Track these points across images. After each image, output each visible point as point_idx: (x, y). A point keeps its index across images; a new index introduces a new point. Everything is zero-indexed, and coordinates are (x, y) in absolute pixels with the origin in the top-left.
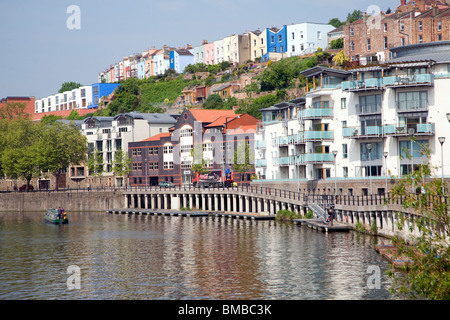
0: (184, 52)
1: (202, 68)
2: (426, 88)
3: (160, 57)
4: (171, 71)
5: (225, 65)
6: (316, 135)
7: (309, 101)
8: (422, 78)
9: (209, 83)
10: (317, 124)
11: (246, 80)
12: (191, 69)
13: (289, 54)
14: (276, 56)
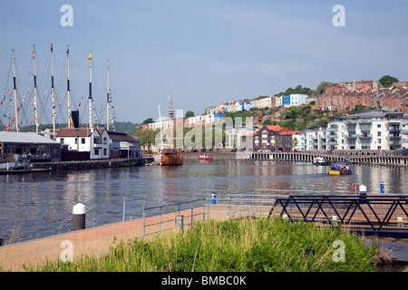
0: (248, 103)
1: (256, 109)
2: (370, 124)
3: (237, 104)
4: (244, 110)
5: (267, 108)
6: (333, 136)
7: (329, 126)
8: (369, 121)
9: (264, 115)
10: (332, 133)
11: (278, 114)
12: (252, 109)
13: (291, 105)
14: (287, 106)
